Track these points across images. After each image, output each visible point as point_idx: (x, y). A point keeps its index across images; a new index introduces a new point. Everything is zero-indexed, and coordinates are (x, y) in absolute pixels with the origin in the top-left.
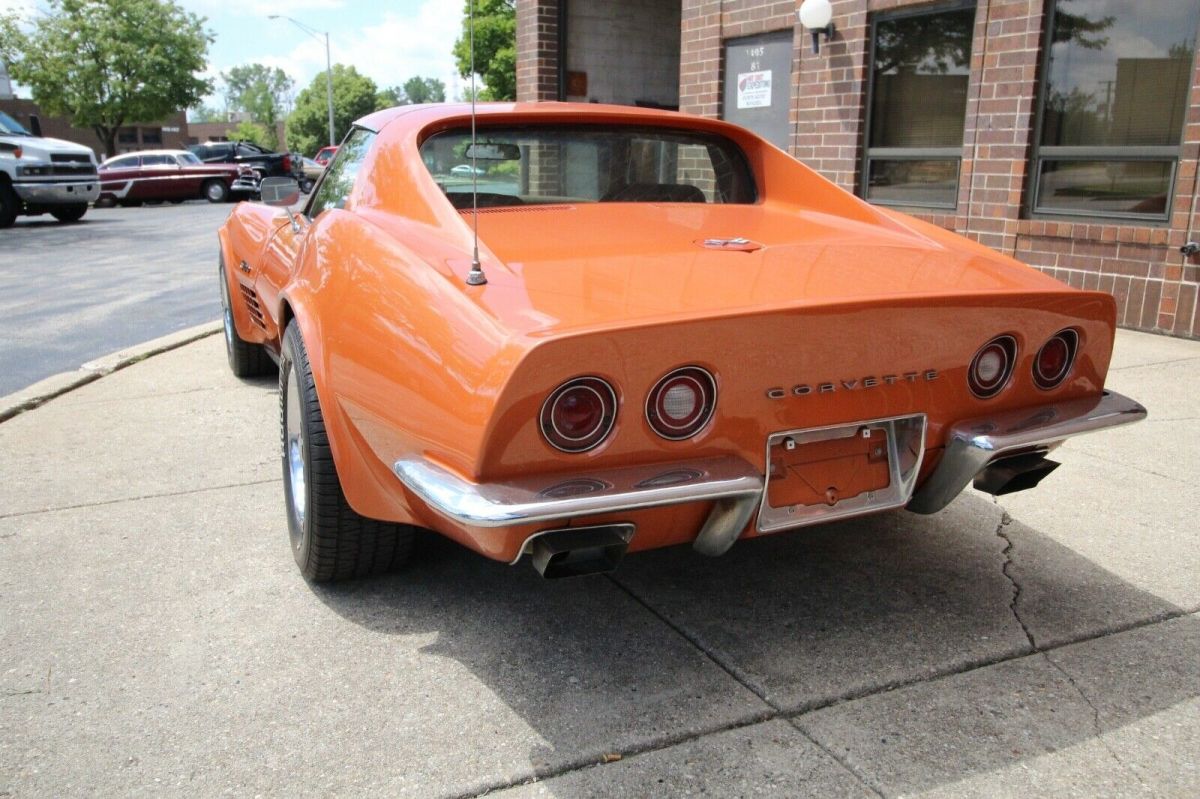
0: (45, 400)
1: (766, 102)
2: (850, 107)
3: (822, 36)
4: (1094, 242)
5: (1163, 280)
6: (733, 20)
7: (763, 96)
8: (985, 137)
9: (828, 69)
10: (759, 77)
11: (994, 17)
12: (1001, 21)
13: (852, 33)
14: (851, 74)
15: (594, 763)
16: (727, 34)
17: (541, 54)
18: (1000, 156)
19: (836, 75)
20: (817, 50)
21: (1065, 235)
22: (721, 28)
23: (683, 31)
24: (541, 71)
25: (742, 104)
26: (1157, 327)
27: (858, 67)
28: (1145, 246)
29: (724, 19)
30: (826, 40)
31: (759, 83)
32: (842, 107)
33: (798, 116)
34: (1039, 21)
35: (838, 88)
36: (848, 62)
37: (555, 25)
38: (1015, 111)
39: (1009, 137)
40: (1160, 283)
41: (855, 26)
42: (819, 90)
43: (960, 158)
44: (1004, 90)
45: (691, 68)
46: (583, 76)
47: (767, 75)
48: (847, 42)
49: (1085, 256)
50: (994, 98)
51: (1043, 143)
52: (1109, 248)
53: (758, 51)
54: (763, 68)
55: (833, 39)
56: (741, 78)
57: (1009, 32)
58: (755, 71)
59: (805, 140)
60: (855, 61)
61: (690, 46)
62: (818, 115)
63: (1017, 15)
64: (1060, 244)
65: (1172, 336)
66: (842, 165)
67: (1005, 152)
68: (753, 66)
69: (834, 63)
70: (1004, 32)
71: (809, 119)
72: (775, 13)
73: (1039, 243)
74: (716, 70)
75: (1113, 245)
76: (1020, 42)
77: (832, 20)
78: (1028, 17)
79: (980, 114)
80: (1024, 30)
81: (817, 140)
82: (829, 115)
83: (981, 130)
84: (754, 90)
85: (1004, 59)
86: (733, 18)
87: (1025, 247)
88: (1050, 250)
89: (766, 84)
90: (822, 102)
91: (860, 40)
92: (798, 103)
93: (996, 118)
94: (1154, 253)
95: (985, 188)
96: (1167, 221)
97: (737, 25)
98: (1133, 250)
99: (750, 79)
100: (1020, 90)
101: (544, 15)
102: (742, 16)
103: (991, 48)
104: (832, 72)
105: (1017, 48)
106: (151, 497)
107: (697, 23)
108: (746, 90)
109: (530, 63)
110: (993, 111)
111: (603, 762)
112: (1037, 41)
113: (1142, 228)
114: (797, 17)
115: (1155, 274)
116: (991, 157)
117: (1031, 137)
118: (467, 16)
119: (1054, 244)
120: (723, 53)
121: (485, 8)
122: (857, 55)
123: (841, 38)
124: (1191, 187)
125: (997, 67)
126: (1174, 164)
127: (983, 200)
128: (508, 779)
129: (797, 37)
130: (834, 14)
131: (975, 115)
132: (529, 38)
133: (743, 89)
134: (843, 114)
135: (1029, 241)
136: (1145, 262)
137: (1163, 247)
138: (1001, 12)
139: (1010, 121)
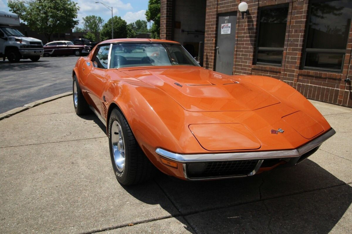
0: (11, 115)
1: (229, 32)
2: (252, 35)
3: (245, 14)
4: (320, 77)
5: (340, 89)
6: (220, 8)
7: (228, 31)
8: (291, 45)
9: (247, 24)
10: (227, 25)
11: (294, 10)
12: (296, 11)
13: (253, 13)
14: (253, 25)
15: (126, 226)
16: (218, 13)
17: (167, 16)
18: (294, 51)
19: (249, 25)
20: (243, 18)
21: (312, 75)
22: (217, 10)
23: (206, 11)
24: (167, 21)
25: (222, 33)
26: (337, 103)
27: (255, 23)
28: (335, 79)
29: (218, 8)
30: (246, 15)
31: (227, 27)
32: (250, 35)
33: (238, 37)
34: (306, 12)
35: (249, 29)
36: (252, 21)
37: (171, 8)
38: (299, 38)
39: (297, 45)
40: (339, 90)
41: (254, 11)
42: (244, 29)
43: (283, 51)
44: (296, 31)
45: (208, 22)
46: (180, 23)
47: (230, 25)
48: (252, 16)
49: (317, 81)
50: (293, 34)
51: (307, 47)
52: (325, 80)
53: (227, 18)
54: (228, 23)
55: (248, 15)
56: (222, 25)
57: (298, 14)
58: (226, 23)
59: (240, 44)
60: (254, 21)
61: (208, 15)
62: (243, 37)
63: (300, 10)
64: (310, 78)
65: (341, 106)
66: (250, 52)
67: (296, 50)
68: (226, 22)
69: (248, 22)
70: (296, 14)
71: (241, 38)
72: (232, 7)
73: (304, 77)
74: (215, 23)
75: (326, 78)
76: (301, 17)
77: (248, 9)
78: (303, 10)
79: (289, 38)
80: (302, 14)
81: (243, 44)
82: (247, 37)
83: (289, 43)
84: (226, 29)
85: (297, 22)
86: (221, 8)
87: (301, 78)
88: (307, 79)
89: (229, 27)
90: (245, 33)
91: (255, 15)
92: (238, 33)
93: (293, 39)
94: (337, 81)
95: (290, 60)
96: (341, 72)
97: (222, 10)
98: (331, 80)
99: (225, 25)
100: (300, 32)
101: (168, 5)
102: (223, 7)
103: (293, 19)
104: (248, 24)
105: (300, 19)
106: (31, 145)
107: (210, 9)
108: (224, 29)
109: (164, 19)
110: (293, 37)
111: (128, 226)
112: (306, 17)
113: (334, 74)
114: (238, 8)
115: (337, 87)
116: (292, 51)
117: (303, 46)
118: (150, 4)
119: (309, 78)
120: (217, 18)
121: (155, 2)
122: (255, 19)
123: (250, 15)
124: (348, 62)
125: (294, 24)
126: (344, 55)
127: (289, 64)
128: (101, 229)
129: (238, 14)
130: (248, 7)
131: (288, 38)
132: (164, 11)
133: (223, 28)
134: (250, 37)
135: (302, 76)
136: (335, 84)
137: (340, 80)
138: (296, 8)
139: (297, 41)
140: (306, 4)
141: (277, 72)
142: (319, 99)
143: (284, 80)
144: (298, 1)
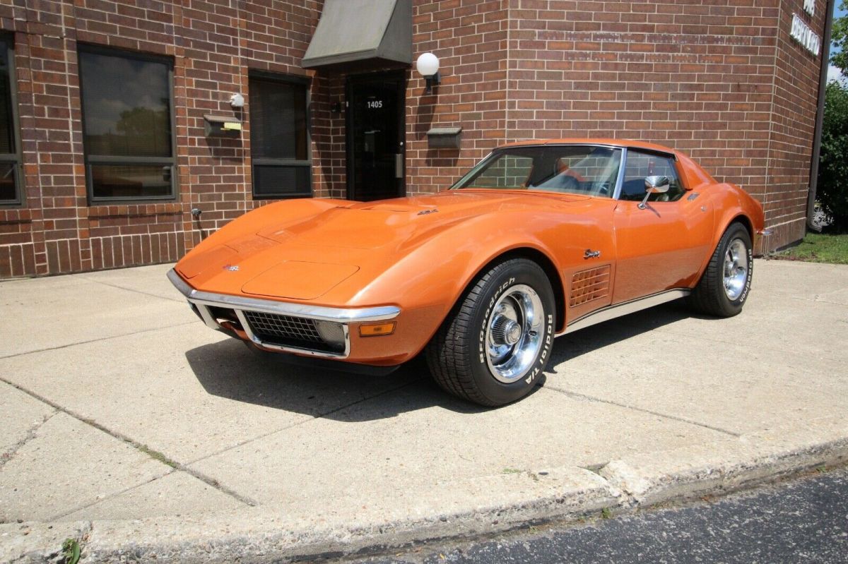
4: (142, 216)
5: (183, 231)
11: (34, 55)
12: (41, 59)
18: (61, 162)
21: (124, 213)
28: (170, 214)
34: (76, 67)
38: (68, 129)
39: (66, 147)
40: (182, 233)
44: (55, 112)
49: (137, 225)
50: (46, 117)
52: (152, 218)
57: (50, 69)
63: (55, 59)
64: (121, 219)
67: (68, 159)
70: (46, 69)
73: (105, 221)
75: (154, 216)
76: (61, 79)
78: (66, 62)
80: (64, 71)
83: (39, 141)
85: (50, 89)
87: (97, 225)
88: (114, 224)
93: (51, 132)
94: (176, 217)
95: (52, 185)
96: (176, 199)
98: (165, 217)
103: (36, 78)
105: (60, 82)
110: (47, 127)
112: (76, 81)
115: (179, 228)
116: (53, 162)
117: (85, 148)
119: (116, 220)
125: (44, 94)
127: (54, 195)
135: (97, 220)
136: (172, 223)
137: (180, 213)
138: (38, 52)
139: (66, 136)
140: (69, 47)
141: (13, 223)
142: (150, 261)
143: (47, 239)
144: (42, 35)
